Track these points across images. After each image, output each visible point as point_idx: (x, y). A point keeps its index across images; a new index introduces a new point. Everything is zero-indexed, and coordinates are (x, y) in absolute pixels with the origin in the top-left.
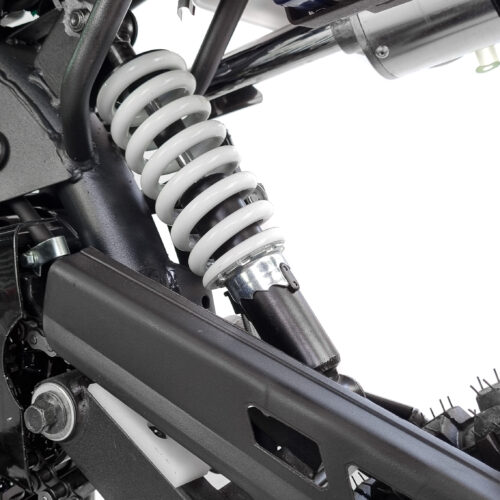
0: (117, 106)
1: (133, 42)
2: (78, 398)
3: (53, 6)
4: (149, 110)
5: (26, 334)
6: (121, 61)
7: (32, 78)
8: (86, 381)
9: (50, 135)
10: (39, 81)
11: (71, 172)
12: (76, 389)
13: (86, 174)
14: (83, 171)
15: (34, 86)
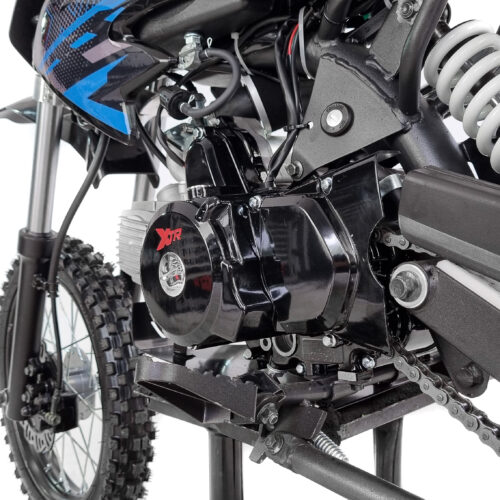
0: (439, 72)
1: (448, 21)
2: (429, 274)
3: (384, 6)
4: (464, 69)
5: (382, 236)
6: (440, 36)
7: (368, 62)
8: (434, 261)
9: (385, 100)
10: (374, 63)
11: (404, 124)
12: (428, 268)
13: (414, 126)
14: (412, 123)
15: (370, 68)
